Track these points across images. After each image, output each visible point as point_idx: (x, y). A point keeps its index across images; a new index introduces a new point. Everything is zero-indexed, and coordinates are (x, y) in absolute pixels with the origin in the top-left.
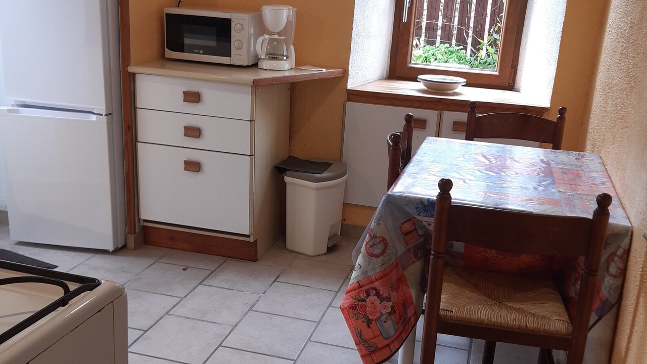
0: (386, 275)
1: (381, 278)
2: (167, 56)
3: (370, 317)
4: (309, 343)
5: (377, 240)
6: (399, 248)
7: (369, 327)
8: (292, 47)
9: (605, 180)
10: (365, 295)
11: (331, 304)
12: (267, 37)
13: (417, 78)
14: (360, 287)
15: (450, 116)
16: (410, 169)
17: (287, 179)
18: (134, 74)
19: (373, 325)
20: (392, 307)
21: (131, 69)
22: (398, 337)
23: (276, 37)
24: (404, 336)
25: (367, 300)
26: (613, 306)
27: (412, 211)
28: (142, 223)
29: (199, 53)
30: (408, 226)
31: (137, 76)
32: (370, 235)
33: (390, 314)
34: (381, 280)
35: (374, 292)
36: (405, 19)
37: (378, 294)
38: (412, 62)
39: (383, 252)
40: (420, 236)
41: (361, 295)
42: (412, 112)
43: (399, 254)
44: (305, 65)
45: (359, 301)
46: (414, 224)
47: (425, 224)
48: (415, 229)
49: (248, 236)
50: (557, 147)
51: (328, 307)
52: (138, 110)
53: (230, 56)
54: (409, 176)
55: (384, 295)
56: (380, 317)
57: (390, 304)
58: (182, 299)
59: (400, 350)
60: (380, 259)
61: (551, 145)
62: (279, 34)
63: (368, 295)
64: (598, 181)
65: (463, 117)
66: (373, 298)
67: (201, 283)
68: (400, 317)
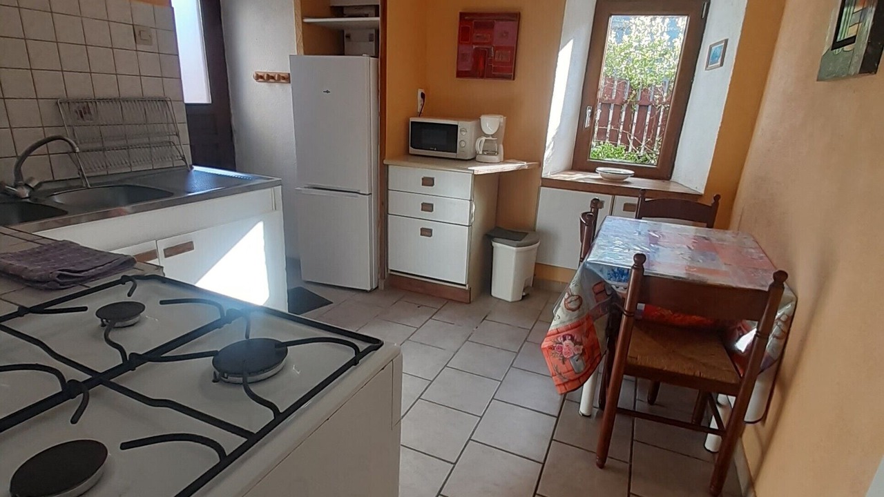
0: (579, 325)
1: (576, 327)
2: (410, 152)
3: (565, 356)
4: (512, 368)
5: (575, 298)
6: (591, 303)
7: (564, 363)
8: (501, 146)
9: (762, 255)
10: (562, 339)
11: (526, 339)
12: (484, 139)
13: (595, 169)
14: (558, 333)
15: (621, 200)
16: (599, 241)
17: (494, 244)
18: (388, 165)
19: (566, 362)
20: (583, 350)
21: (385, 162)
22: (586, 373)
23: (491, 138)
24: (590, 371)
25: (564, 343)
26: (776, 361)
27: (604, 276)
28: (389, 272)
29: (434, 150)
30: (598, 288)
31: (390, 167)
32: (569, 294)
33: (581, 355)
34: (576, 329)
35: (570, 338)
36: (587, 124)
37: (572, 339)
38: (591, 157)
39: (579, 307)
40: (609, 295)
41: (559, 339)
42: (597, 196)
43: (591, 309)
44: (510, 159)
45: (557, 343)
46: (604, 286)
47: (614, 287)
48: (605, 290)
49: (465, 285)
50: (710, 226)
51: (525, 341)
52: (390, 192)
53: (456, 152)
54: (599, 247)
55: (578, 340)
56: (573, 357)
57: (582, 347)
58: (418, 329)
59: (585, 385)
60: (576, 312)
61: (705, 224)
62: (492, 136)
63: (565, 339)
64: (755, 256)
65: (634, 200)
66: (567, 342)
67: (431, 318)
68: (589, 357)
